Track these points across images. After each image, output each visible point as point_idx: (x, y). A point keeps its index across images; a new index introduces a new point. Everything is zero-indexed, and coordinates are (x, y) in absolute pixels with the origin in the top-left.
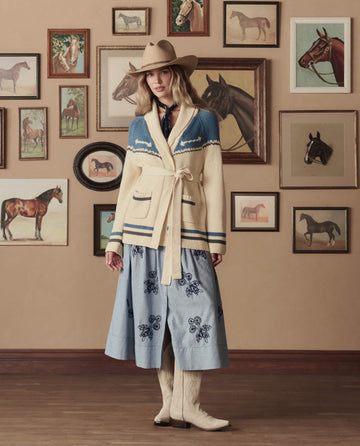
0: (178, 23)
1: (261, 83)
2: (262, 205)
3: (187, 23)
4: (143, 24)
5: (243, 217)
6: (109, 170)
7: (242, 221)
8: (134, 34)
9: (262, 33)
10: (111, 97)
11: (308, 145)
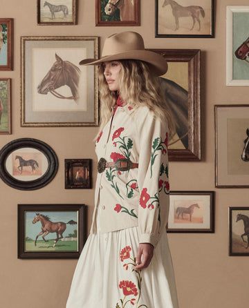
0: (107, 12)
1: (195, 76)
2: (197, 205)
3: (116, 13)
4: (70, 13)
5: (177, 218)
6: (33, 168)
7: (175, 222)
8: (61, 23)
9: (197, 22)
10: (36, 90)
11: (245, 141)
